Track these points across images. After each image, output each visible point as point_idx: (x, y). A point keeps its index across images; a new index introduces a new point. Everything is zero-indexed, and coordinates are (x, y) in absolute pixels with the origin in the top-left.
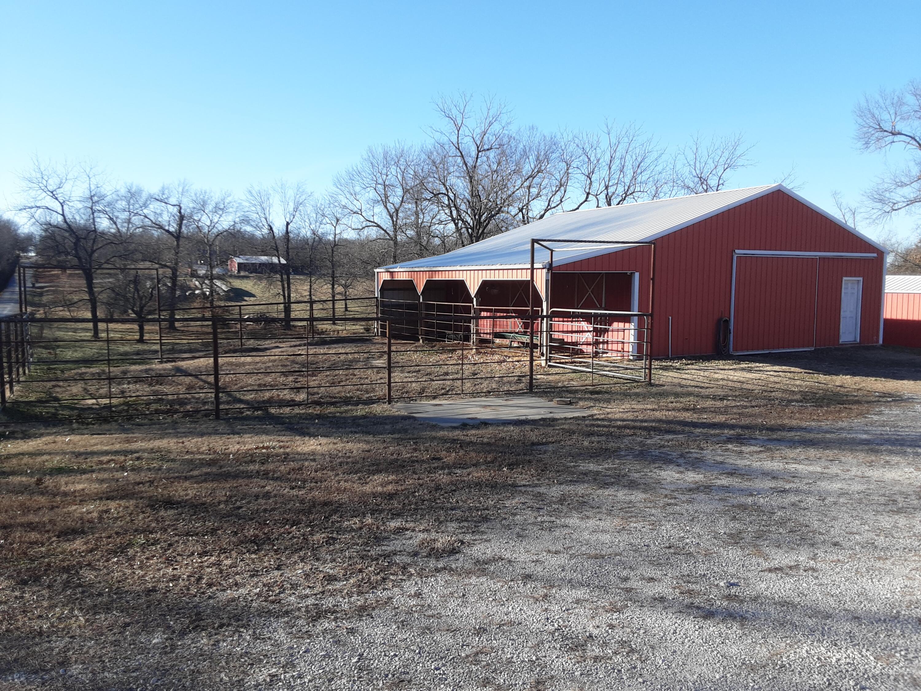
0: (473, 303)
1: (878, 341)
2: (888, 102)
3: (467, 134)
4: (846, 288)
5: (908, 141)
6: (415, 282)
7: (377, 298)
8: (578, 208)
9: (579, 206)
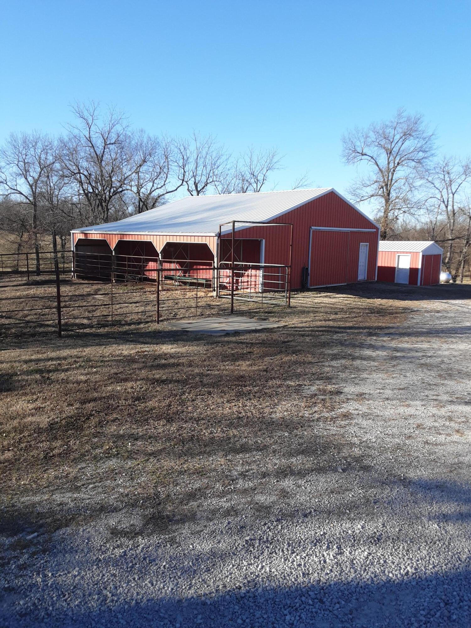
0: (158, 257)
1: (375, 279)
2: (360, 135)
3: (98, 131)
4: (361, 249)
5: (369, 159)
6: (108, 241)
7: (73, 251)
8: (176, 190)
9: (177, 188)
